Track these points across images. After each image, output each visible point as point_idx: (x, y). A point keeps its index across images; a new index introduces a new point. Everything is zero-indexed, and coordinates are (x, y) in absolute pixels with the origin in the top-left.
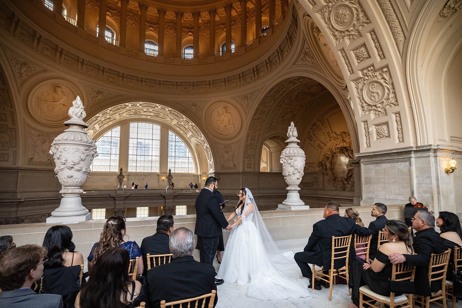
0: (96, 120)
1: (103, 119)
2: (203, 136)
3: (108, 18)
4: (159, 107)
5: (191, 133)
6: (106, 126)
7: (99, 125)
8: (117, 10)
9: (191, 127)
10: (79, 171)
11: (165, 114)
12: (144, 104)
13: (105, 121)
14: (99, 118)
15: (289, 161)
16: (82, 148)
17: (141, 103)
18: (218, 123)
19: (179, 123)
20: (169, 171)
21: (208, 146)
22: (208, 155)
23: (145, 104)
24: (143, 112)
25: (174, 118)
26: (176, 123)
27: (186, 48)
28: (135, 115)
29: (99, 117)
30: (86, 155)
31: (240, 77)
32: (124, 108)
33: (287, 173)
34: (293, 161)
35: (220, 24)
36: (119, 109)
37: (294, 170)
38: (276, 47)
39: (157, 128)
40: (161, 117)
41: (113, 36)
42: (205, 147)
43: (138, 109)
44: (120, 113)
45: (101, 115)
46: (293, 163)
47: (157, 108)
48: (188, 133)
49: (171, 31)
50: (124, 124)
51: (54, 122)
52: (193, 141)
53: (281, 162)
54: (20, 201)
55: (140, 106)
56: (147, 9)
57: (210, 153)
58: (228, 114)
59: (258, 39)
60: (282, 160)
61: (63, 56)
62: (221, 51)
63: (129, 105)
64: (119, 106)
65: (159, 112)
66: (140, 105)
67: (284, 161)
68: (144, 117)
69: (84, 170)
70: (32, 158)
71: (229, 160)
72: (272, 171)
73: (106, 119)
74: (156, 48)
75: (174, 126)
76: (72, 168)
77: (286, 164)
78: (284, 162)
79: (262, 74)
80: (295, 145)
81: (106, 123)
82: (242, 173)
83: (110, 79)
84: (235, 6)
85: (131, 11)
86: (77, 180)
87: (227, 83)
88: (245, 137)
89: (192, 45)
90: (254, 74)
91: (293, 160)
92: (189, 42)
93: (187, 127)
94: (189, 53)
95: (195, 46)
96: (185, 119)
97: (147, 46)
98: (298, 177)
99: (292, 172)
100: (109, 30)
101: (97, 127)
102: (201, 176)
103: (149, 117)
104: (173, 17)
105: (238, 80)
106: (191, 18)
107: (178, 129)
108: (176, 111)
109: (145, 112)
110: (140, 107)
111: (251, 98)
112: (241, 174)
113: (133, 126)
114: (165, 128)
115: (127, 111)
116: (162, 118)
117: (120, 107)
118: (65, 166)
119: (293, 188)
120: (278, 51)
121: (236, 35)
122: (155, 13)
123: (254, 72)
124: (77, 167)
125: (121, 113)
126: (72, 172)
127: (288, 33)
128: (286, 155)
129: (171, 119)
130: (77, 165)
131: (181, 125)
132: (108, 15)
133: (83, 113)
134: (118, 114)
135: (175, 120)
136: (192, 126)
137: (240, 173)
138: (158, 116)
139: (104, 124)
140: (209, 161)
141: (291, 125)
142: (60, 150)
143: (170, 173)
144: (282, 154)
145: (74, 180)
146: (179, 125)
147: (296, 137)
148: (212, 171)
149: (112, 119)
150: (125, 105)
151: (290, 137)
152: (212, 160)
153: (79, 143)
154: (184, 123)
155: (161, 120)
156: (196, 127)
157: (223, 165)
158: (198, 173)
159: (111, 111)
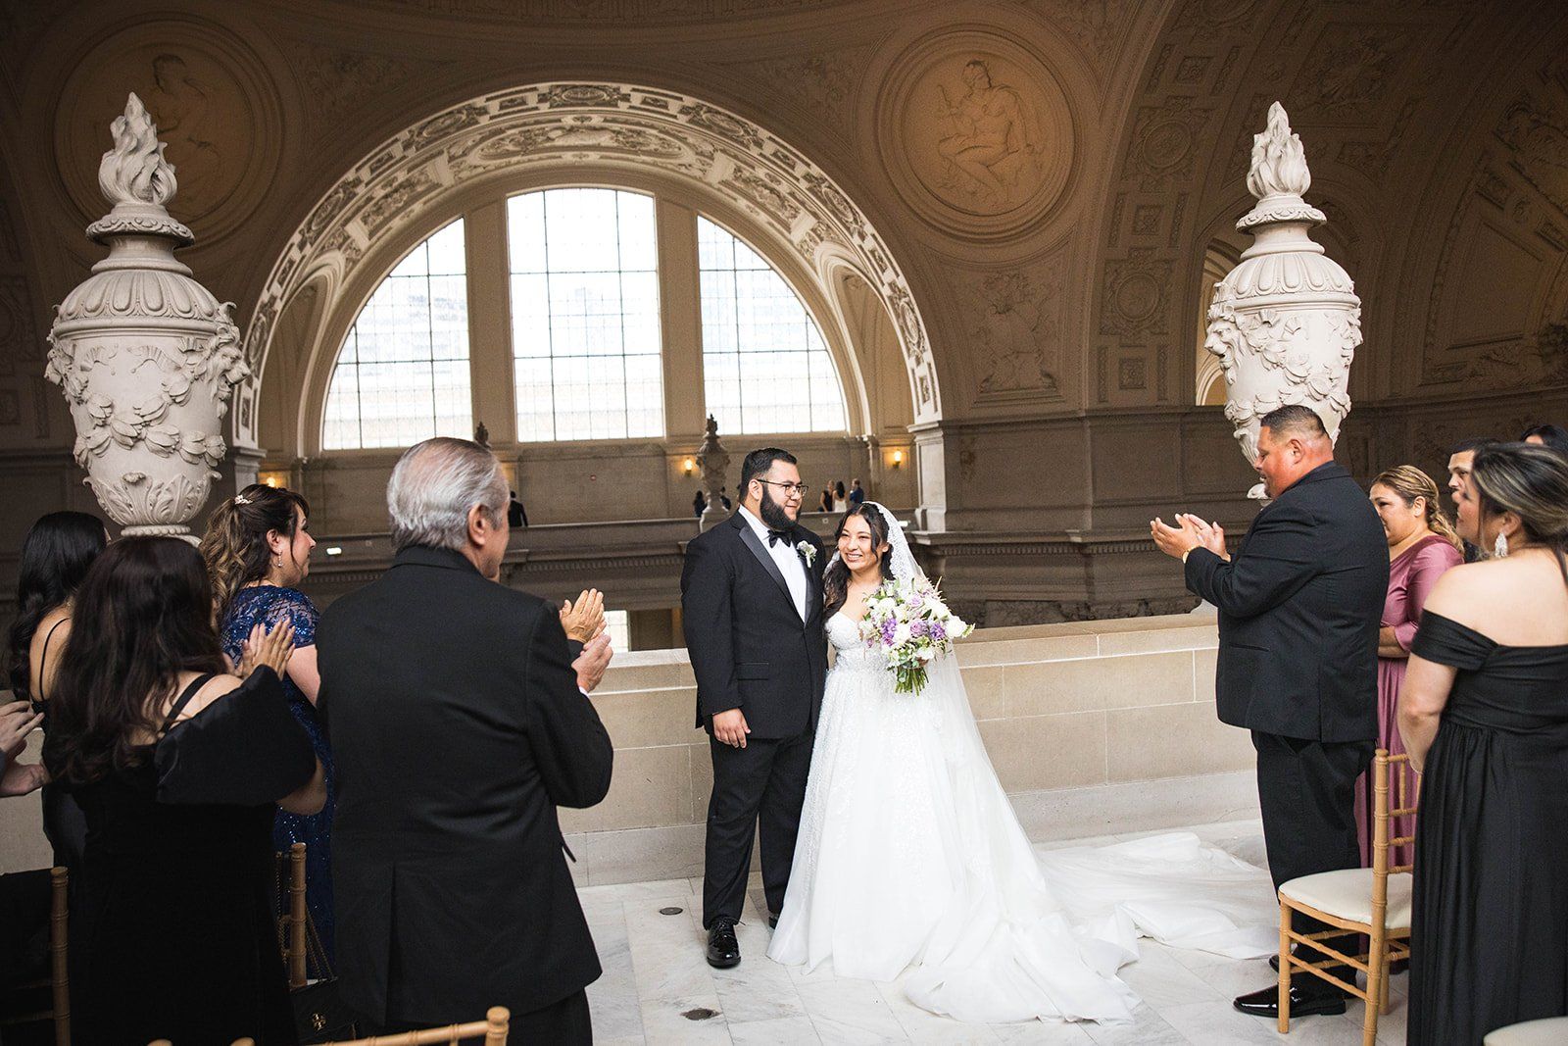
0: (350, 199)
1: (379, 193)
2: (869, 229)
5: (812, 222)
6: (397, 223)
7: (366, 223)
9: (804, 185)
10: (167, 451)
11: (667, 133)
12: (558, 91)
13: (390, 200)
14: (361, 190)
15: (1259, 336)
16: (170, 345)
17: (544, 87)
19: (746, 174)
20: (709, 429)
21: (902, 282)
22: (903, 332)
23: (565, 88)
24: (559, 132)
25: (716, 150)
26: (729, 175)
28: (525, 153)
29: (357, 182)
30: (190, 377)
32: (470, 124)
33: (1247, 406)
34: (1277, 332)
36: (444, 132)
37: (1285, 388)
39: (639, 210)
40: (652, 147)
42: (886, 291)
43: (537, 123)
44: (453, 151)
45: (365, 174)
46: (1277, 348)
47: (623, 106)
48: (793, 223)
50: (481, 206)
52: (826, 262)
53: (1213, 342)
55: (540, 105)
57: (914, 317)
60: (1220, 334)
63: (491, 103)
64: (442, 117)
65: (639, 124)
66: (543, 98)
67: (1227, 337)
68: (568, 157)
69: (189, 446)
71: (1017, 353)
73: (396, 191)
75: (719, 190)
76: (137, 439)
77: (1238, 355)
78: (1229, 344)
80: (1299, 240)
81: (398, 211)
82: (1093, 415)
86: (167, 496)
88: (1100, 215)
91: (1279, 327)
93: (784, 188)
96: (769, 148)
101: (357, 231)
102: (876, 445)
103: (593, 157)
107: (742, 204)
108: (720, 109)
109: (572, 130)
110: (545, 107)
112: (1088, 423)
113: (523, 211)
114: (679, 206)
115: (483, 140)
116: (655, 153)
117: (448, 122)
118: (106, 433)
124: (156, 435)
125: (456, 151)
126: (140, 461)
128: (1240, 303)
129: (701, 154)
130: (155, 427)
131: (757, 181)
133: (160, 174)
134: (445, 156)
135: (718, 155)
136: (810, 181)
137: (1080, 419)
138: (635, 148)
139: (387, 214)
140: (910, 363)
141: (1271, 125)
142: (79, 360)
143: (713, 438)
144: (1216, 299)
145: (152, 496)
146: (744, 183)
147: (1298, 190)
148: (928, 413)
149: (420, 189)
150: (471, 109)
151: (1263, 194)
152: (928, 356)
153: (154, 322)
154: (768, 167)
155: (654, 164)
156: (829, 186)
157: (986, 380)
158: (861, 432)
159: (407, 146)
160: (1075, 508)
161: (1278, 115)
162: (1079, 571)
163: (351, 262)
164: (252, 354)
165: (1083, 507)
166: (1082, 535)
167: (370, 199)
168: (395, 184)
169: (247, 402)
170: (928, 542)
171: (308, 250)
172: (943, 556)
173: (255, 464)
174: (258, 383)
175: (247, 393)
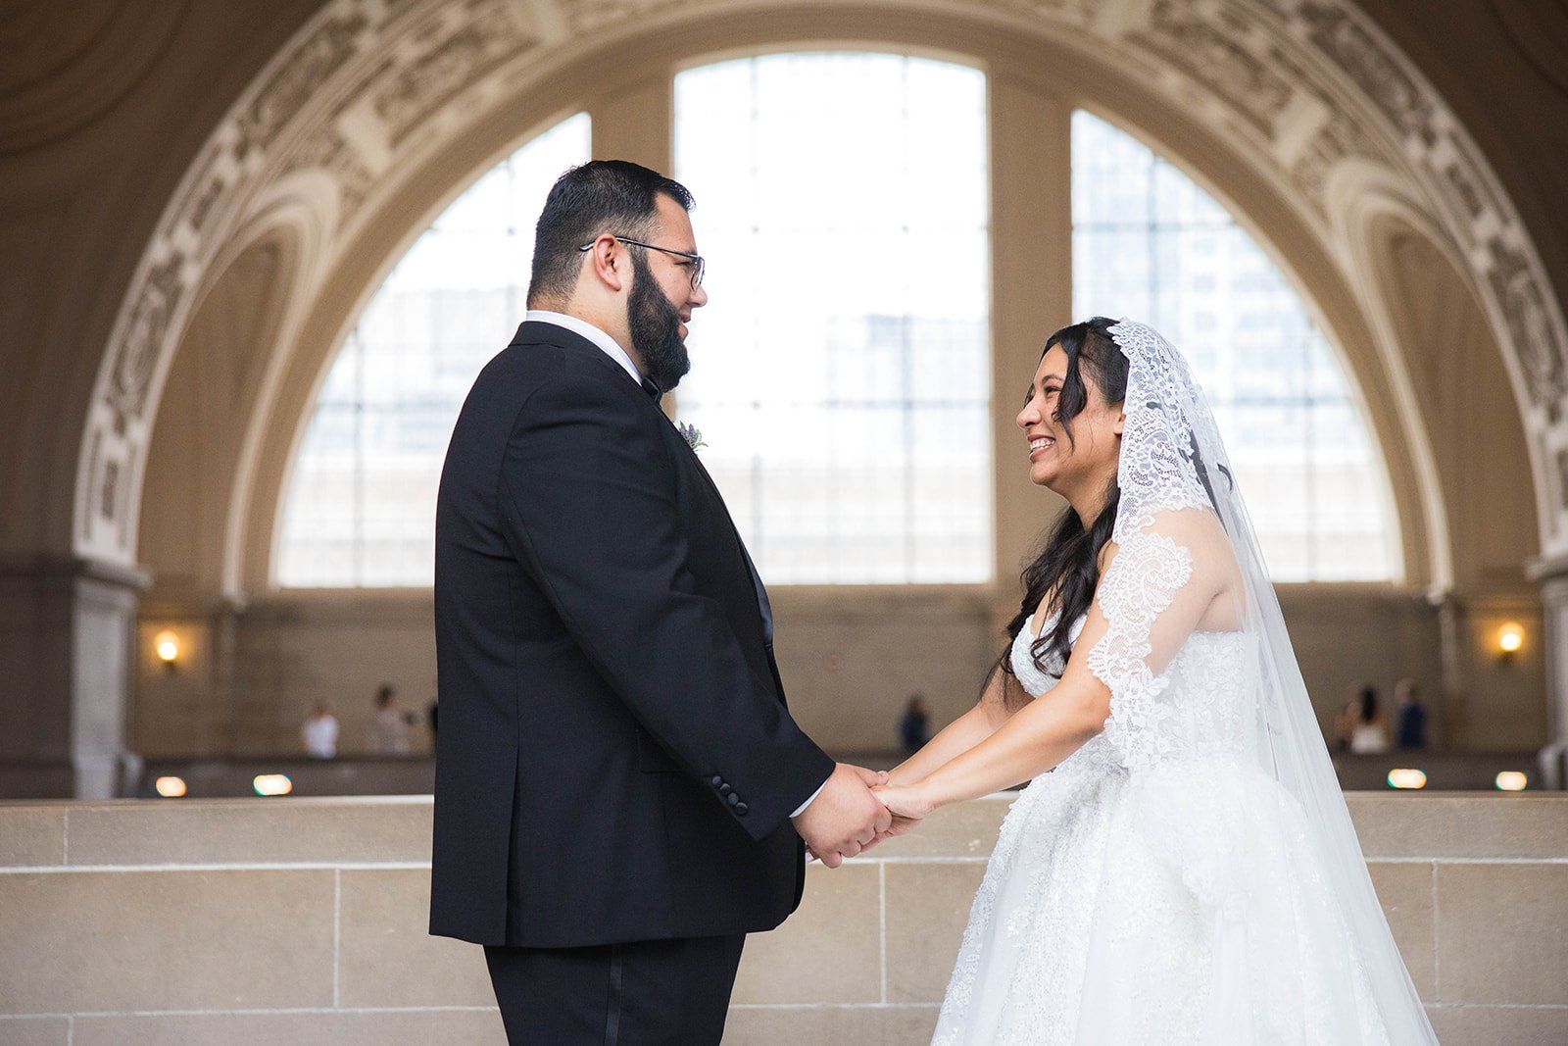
0: (342, 59)
1: (408, 51)
2: (1443, 120)
6: (450, 122)
7: (382, 114)
9: (1299, 29)
13: (430, 68)
14: (366, 42)
21: (1516, 238)
22: (1519, 351)
26: (1141, 19)
29: (357, 23)
48: (1280, 121)
50: (625, 92)
52: (1349, 201)
73: (446, 48)
75: (1120, 53)
81: (450, 96)
93: (1257, 42)
101: (363, 131)
102: (1460, 611)
113: (704, 97)
114: (1037, 90)
131: (1200, 28)
136: (1313, 19)
139: (425, 102)
140: (1534, 418)
146: (1173, 35)
149: (495, 48)
156: (1357, 29)
158: (1427, 580)
163: (353, 198)
164: (129, 366)
167: (387, 65)
168: (441, 35)
169: (113, 469)
171: (256, 161)
173: (125, 600)
174: (140, 432)
175: (114, 449)
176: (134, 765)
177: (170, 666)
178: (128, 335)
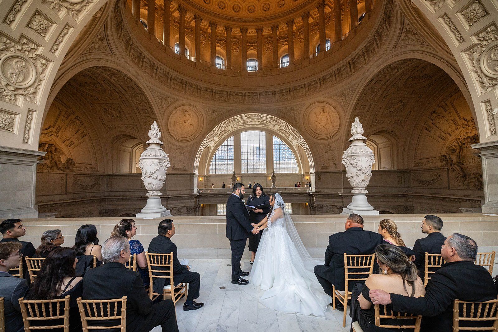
0: (214, 133)
1: (219, 132)
2: (302, 138)
3: (217, 48)
4: (262, 116)
5: (292, 136)
6: (223, 137)
8: (224, 40)
9: (291, 130)
10: (155, 179)
11: (267, 122)
13: (221, 133)
14: (216, 132)
15: (352, 162)
16: (156, 161)
17: (246, 114)
18: (316, 123)
19: (281, 128)
20: (273, 172)
21: (308, 147)
22: (308, 156)
23: (250, 115)
24: (249, 122)
26: (278, 129)
27: (283, 58)
28: (244, 125)
29: (215, 130)
30: (160, 167)
31: (335, 75)
32: (234, 121)
33: (350, 175)
34: (355, 161)
35: (314, 25)
36: (230, 122)
37: (357, 171)
38: (373, 32)
39: (263, 134)
40: (265, 124)
41: (223, 63)
42: (305, 149)
43: (245, 120)
45: (217, 129)
46: (355, 164)
47: (260, 117)
48: (289, 137)
49: (269, 45)
50: (236, 134)
51: (185, 139)
52: (295, 143)
53: (343, 162)
54: (168, 197)
56: (247, 32)
57: (310, 153)
58: (326, 114)
59: (354, 30)
61: (187, 87)
62: (316, 52)
63: (237, 117)
64: (229, 120)
65: (262, 120)
66: (246, 116)
67: (346, 161)
68: (251, 126)
69: (159, 178)
70: (174, 166)
71: (329, 160)
72: (381, 168)
74: (256, 64)
75: (276, 131)
76: (150, 177)
77: (348, 165)
78: (346, 163)
79: (358, 66)
80: (361, 143)
81: (223, 135)
83: (222, 99)
84: (328, 3)
85: (235, 37)
86: (155, 186)
87: (322, 83)
88: (345, 135)
89: (288, 53)
90: (350, 68)
91: (356, 160)
92: (284, 51)
93: (287, 131)
94: (286, 62)
95: (290, 54)
96: (284, 124)
97: (249, 64)
98: (363, 179)
99: (355, 173)
100: (219, 58)
101: (216, 138)
102: (304, 176)
103: (255, 126)
104: (270, 32)
105: (334, 77)
106: (286, 28)
107: (281, 133)
108: (276, 118)
109: (251, 121)
110: (246, 118)
111: (348, 95)
112: (342, 173)
113: (243, 135)
114: (270, 134)
115: (237, 123)
116: (266, 125)
118: (146, 175)
119: (357, 191)
120: (376, 37)
121: (330, 32)
122: (255, 33)
123: (350, 65)
124: (153, 176)
125: (232, 125)
126: (151, 180)
127: (385, 13)
128: (348, 155)
129: (273, 125)
130: (153, 175)
131: (283, 129)
132: (218, 46)
133: (158, 133)
134: (230, 126)
135: (276, 125)
137: (341, 172)
138: (262, 124)
139: (221, 136)
140: (309, 161)
141: (355, 121)
143: (274, 174)
144: (344, 154)
145: (152, 186)
146: (280, 130)
147: (361, 133)
148: (312, 170)
149: (226, 131)
150: (234, 118)
151: (354, 134)
152: (312, 160)
153: (154, 158)
154: (284, 127)
155: (266, 127)
156: (295, 130)
157: (323, 165)
158: (301, 173)
159: (224, 124)
160: (340, 188)
161: (357, 119)
162: (341, 200)
163: (215, 143)
164: (198, 158)
165: (342, 188)
166: (341, 193)
168: (222, 130)
169: (196, 166)
170: (312, 194)
171: (207, 141)
172: (315, 196)
173: (197, 176)
174: (198, 163)
175: (196, 164)
176: (198, 189)
177: (201, 181)
178: (198, 155)
